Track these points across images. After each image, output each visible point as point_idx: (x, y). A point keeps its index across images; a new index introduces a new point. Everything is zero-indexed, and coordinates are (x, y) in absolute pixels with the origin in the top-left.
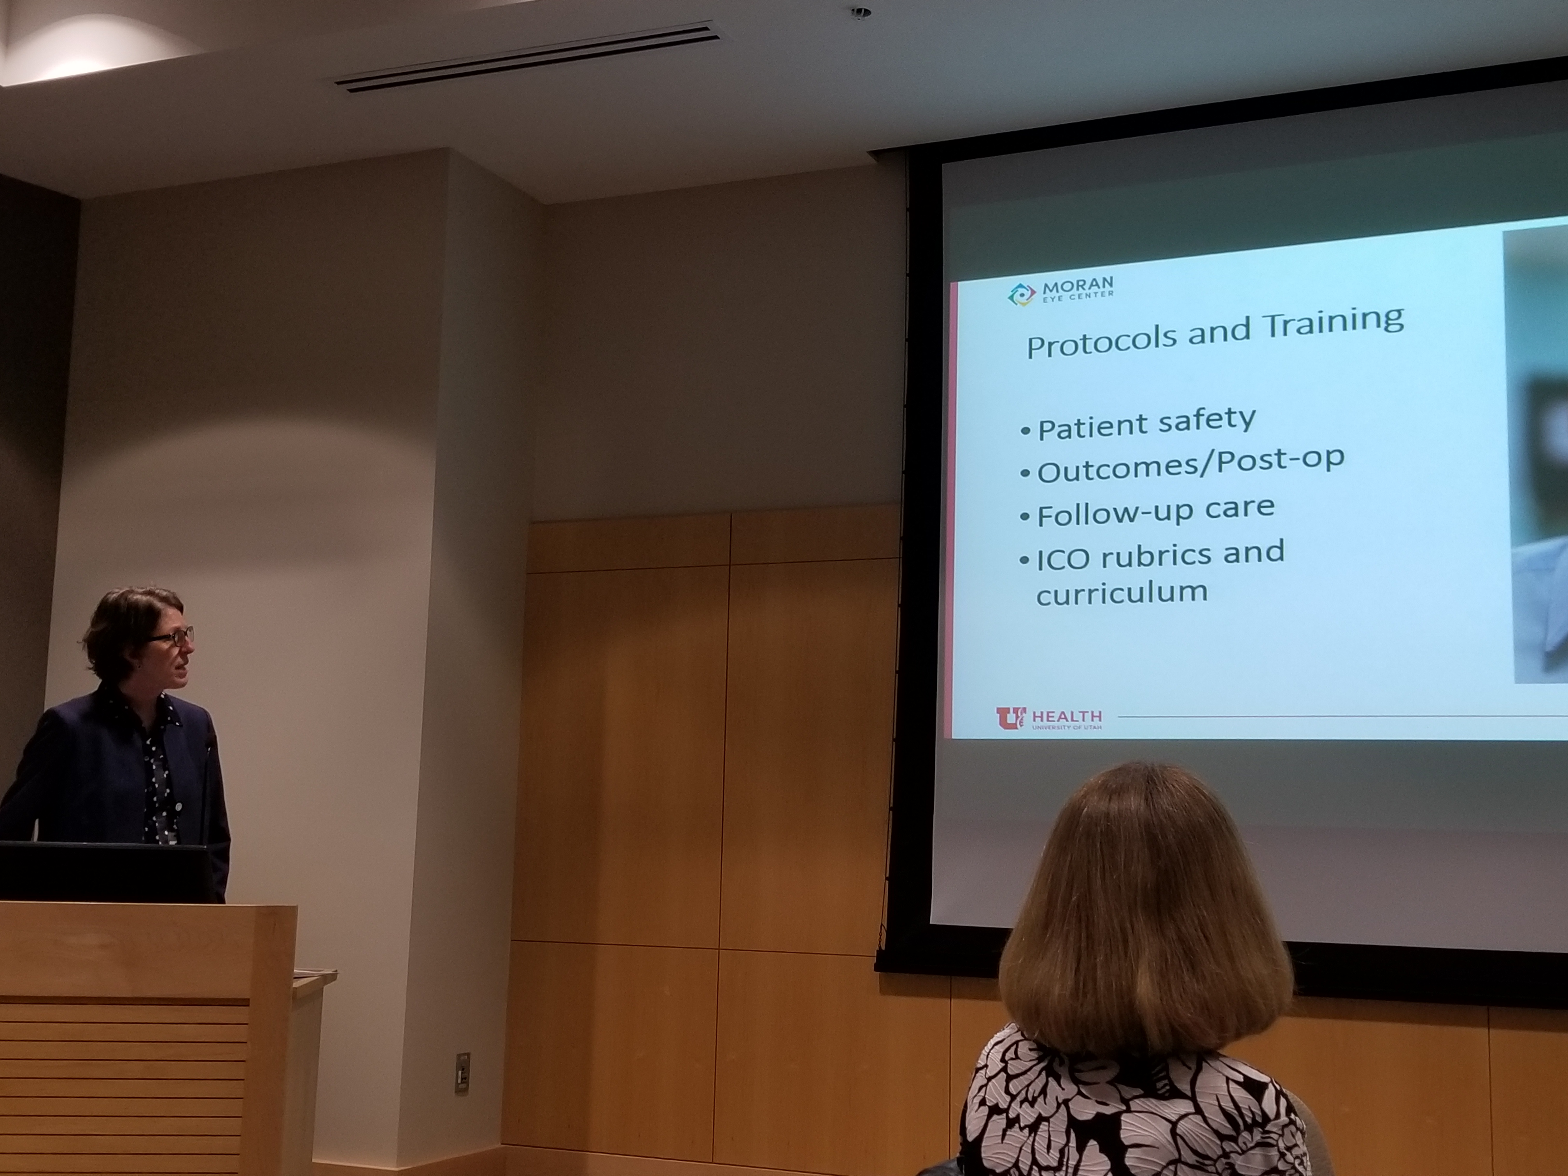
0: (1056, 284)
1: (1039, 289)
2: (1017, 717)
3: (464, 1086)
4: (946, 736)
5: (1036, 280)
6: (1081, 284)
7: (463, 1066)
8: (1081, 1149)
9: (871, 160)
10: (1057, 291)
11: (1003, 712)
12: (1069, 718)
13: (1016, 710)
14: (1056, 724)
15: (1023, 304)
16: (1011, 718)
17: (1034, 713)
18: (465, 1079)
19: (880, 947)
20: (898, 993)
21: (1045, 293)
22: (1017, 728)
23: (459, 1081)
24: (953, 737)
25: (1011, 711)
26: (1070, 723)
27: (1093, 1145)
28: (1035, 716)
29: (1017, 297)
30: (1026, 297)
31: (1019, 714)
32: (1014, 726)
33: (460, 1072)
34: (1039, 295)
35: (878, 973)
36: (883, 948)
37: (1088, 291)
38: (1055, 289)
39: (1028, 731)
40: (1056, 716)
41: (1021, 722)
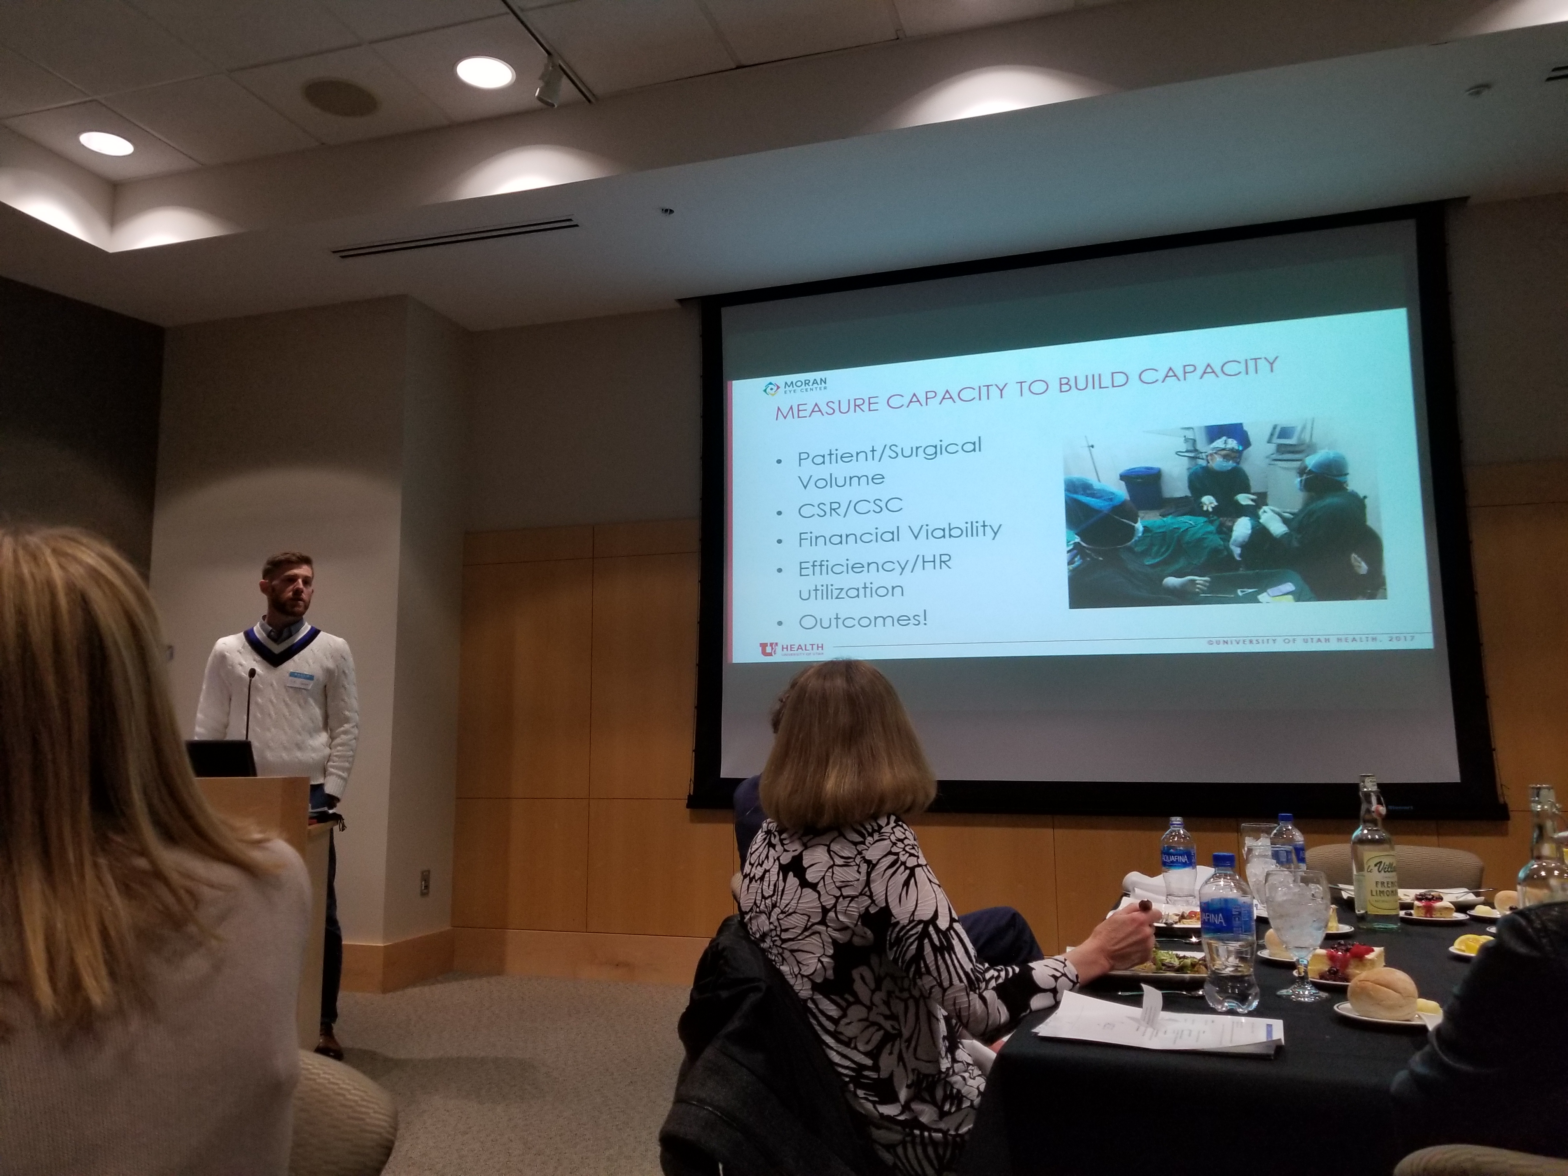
0: (792, 383)
1: (782, 385)
2: (772, 649)
3: (425, 891)
4: (729, 662)
5: (780, 380)
6: (807, 383)
7: (426, 878)
8: (785, 880)
9: (678, 305)
10: (793, 387)
11: (763, 646)
12: (804, 648)
13: (771, 644)
14: (795, 652)
15: (772, 395)
16: (769, 650)
17: (783, 646)
18: (427, 887)
19: (690, 794)
20: (701, 822)
21: (785, 387)
22: (772, 655)
23: (423, 888)
24: (734, 662)
25: (769, 645)
26: (804, 651)
27: (791, 874)
28: (783, 648)
29: (768, 390)
30: (774, 391)
31: (774, 647)
32: (770, 654)
33: (423, 883)
34: (782, 390)
35: (688, 810)
36: (692, 794)
37: (811, 387)
38: (791, 386)
39: (779, 657)
40: (796, 647)
41: (774, 652)
